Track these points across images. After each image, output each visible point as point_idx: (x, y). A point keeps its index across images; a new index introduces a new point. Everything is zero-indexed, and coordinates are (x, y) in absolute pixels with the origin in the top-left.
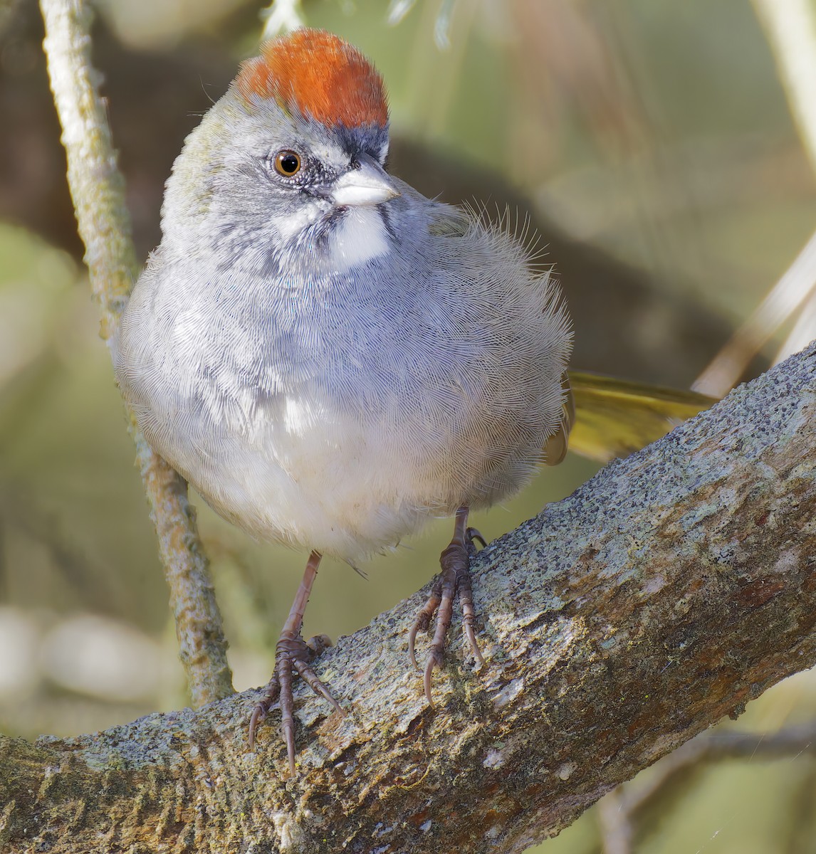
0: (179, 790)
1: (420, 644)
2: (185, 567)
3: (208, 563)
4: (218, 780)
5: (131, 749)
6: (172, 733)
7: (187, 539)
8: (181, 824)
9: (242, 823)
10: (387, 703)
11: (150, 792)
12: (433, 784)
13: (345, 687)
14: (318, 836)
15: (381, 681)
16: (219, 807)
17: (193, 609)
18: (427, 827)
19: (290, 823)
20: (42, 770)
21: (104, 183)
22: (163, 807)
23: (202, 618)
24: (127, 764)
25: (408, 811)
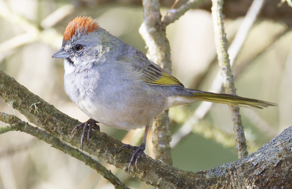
0: (227, 182)
1: (279, 146)
2: (237, 128)
3: (243, 127)
4: (235, 179)
5: (217, 173)
6: (226, 168)
7: (238, 122)
10: (272, 160)
11: (220, 182)
12: (283, 177)
13: (263, 156)
15: (271, 154)
16: (235, 185)
17: (239, 138)
18: (282, 188)
19: (251, 188)
20: (195, 179)
21: (222, 41)
22: (223, 186)
23: (241, 140)
24: (215, 176)
25: (278, 184)
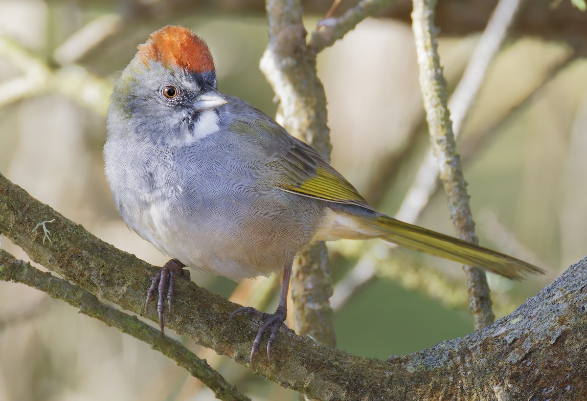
0: (451, 379)
1: (560, 300)
4: (469, 373)
5: (430, 360)
6: (449, 351)
8: (451, 395)
9: (479, 393)
10: (546, 330)
11: (437, 380)
12: (569, 368)
13: (526, 323)
14: (516, 397)
15: (543, 319)
16: (469, 386)
18: (568, 388)
19: (502, 391)
20: (385, 374)
22: (443, 387)
23: (479, 291)
24: (426, 368)
25: (558, 382)
